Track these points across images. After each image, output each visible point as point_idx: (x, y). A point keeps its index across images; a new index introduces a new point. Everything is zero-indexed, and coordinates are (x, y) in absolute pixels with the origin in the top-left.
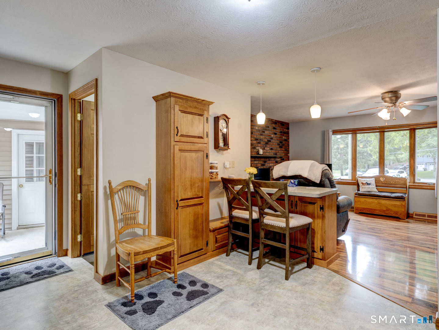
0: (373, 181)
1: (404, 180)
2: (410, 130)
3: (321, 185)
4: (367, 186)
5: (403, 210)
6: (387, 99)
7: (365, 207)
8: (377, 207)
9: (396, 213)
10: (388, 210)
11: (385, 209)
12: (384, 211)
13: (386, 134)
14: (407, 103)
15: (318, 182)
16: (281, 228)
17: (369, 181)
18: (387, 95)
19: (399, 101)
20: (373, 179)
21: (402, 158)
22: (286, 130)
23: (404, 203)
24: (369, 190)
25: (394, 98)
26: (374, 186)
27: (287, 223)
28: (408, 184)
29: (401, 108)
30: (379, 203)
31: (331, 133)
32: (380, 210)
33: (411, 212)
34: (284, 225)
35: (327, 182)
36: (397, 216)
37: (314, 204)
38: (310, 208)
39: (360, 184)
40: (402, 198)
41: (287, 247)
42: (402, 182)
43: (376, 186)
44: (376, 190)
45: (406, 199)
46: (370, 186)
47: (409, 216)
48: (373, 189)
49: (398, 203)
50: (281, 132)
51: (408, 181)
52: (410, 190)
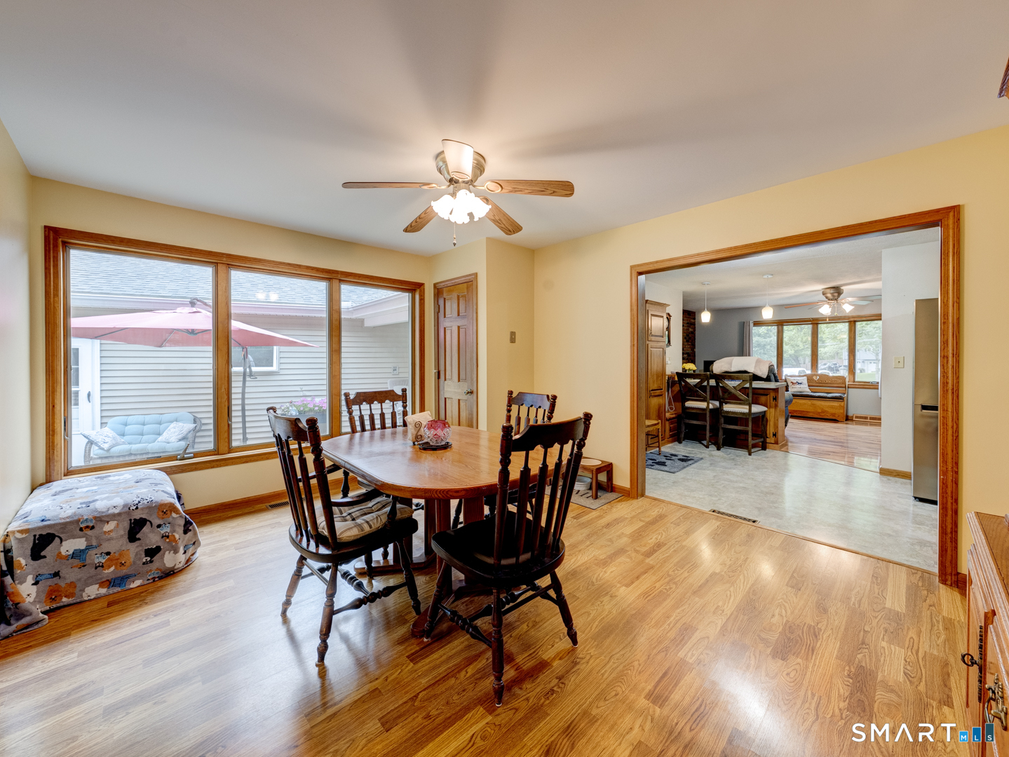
0: (804, 380)
1: (843, 378)
2: (850, 322)
3: (768, 379)
4: (798, 386)
5: (842, 411)
6: (829, 295)
7: (796, 409)
8: (811, 409)
9: (833, 414)
10: (823, 412)
11: (820, 411)
12: (819, 413)
13: (819, 325)
14: (850, 299)
15: (765, 377)
16: (744, 414)
17: (800, 379)
18: (828, 291)
19: (842, 296)
20: (805, 378)
21: (826, 353)
22: (693, 321)
23: (842, 404)
24: (800, 390)
25: (836, 294)
26: (807, 386)
27: (750, 410)
28: (847, 383)
29: (843, 304)
30: (814, 404)
31: (752, 325)
32: (813, 412)
33: (850, 414)
34: (747, 411)
35: (772, 377)
36: (834, 418)
37: (767, 395)
38: (763, 399)
39: (790, 384)
40: (840, 398)
41: (750, 428)
42: (840, 381)
43: (809, 386)
44: (809, 390)
45: (845, 399)
46: (801, 386)
47: (848, 419)
48: (805, 389)
49: (835, 404)
50: (688, 323)
51: (847, 380)
52: (850, 389)
